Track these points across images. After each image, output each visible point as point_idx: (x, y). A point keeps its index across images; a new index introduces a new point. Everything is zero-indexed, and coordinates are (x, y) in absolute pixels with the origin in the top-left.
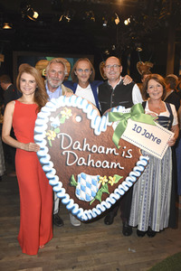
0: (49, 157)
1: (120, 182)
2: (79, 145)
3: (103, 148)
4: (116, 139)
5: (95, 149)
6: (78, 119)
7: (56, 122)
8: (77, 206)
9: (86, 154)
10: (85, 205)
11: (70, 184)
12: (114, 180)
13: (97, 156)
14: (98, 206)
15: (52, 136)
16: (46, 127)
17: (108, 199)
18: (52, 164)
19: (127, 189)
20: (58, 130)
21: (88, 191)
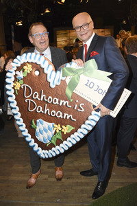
0: (16, 103)
1: (72, 132)
2: (38, 95)
3: (57, 100)
4: (69, 93)
5: (50, 100)
6: (37, 73)
7: (21, 75)
8: (36, 145)
9: (43, 103)
10: (43, 146)
11: (31, 126)
12: (67, 129)
13: (52, 106)
14: (53, 149)
15: (18, 86)
16: (13, 79)
17: (61, 145)
18: (18, 109)
19: (78, 140)
20: (22, 82)
21: (45, 135)
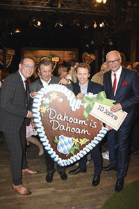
0: (41, 123)
1: (87, 143)
2: (60, 118)
3: (77, 120)
4: (86, 114)
5: (71, 120)
6: (61, 100)
7: (47, 101)
8: (57, 156)
9: (65, 123)
10: (63, 156)
11: (54, 142)
12: (83, 141)
13: (72, 125)
14: (72, 158)
15: (44, 110)
16: (40, 104)
17: (78, 154)
18: (43, 128)
19: (92, 148)
20: (47, 106)
21: (66, 147)
